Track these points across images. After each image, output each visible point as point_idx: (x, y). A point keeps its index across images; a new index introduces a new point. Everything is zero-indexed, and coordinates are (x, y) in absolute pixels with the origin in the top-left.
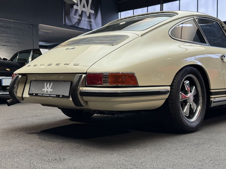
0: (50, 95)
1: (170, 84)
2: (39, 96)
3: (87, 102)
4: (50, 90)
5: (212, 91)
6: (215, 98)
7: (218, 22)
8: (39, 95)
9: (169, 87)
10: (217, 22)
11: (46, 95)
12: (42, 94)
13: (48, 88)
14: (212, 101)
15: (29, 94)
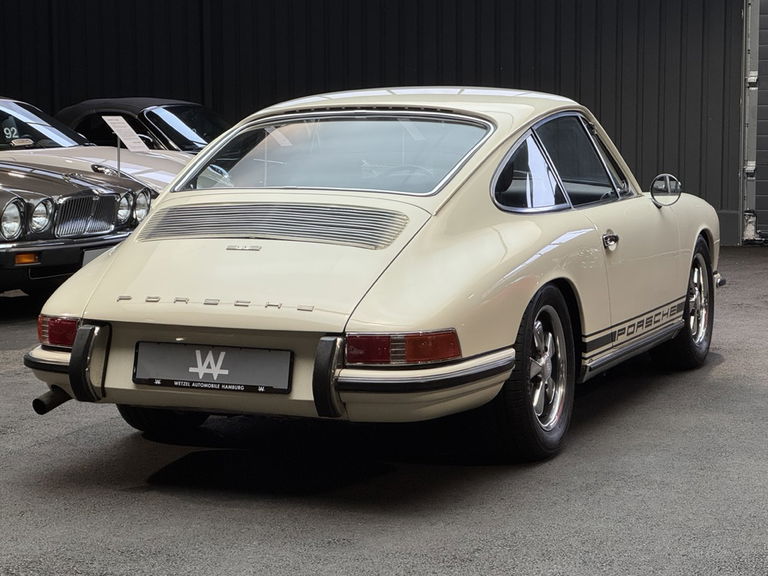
0: (221, 385)
1: (513, 342)
2: (177, 386)
3: (344, 404)
4: (217, 371)
5: (588, 340)
6: (594, 358)
7: (579, 115)
8: (176, 383)
9: (513, 351)
10: (577, 117)
11: (206, 385)
12: (191, 383)
13: (209, 367)
14: (586, 366)
15: (136, 380)
